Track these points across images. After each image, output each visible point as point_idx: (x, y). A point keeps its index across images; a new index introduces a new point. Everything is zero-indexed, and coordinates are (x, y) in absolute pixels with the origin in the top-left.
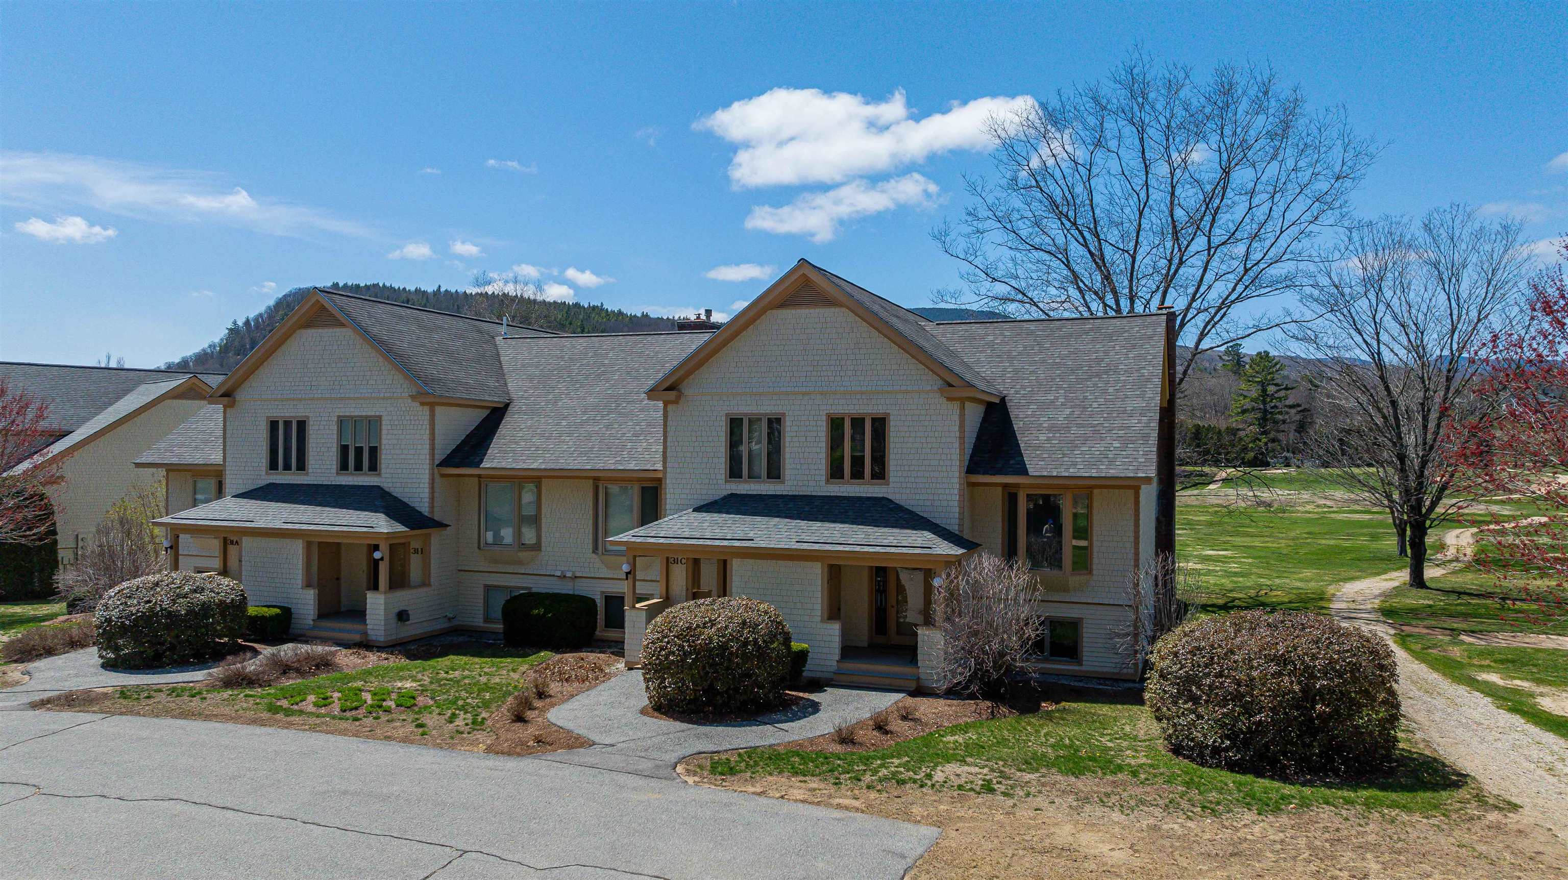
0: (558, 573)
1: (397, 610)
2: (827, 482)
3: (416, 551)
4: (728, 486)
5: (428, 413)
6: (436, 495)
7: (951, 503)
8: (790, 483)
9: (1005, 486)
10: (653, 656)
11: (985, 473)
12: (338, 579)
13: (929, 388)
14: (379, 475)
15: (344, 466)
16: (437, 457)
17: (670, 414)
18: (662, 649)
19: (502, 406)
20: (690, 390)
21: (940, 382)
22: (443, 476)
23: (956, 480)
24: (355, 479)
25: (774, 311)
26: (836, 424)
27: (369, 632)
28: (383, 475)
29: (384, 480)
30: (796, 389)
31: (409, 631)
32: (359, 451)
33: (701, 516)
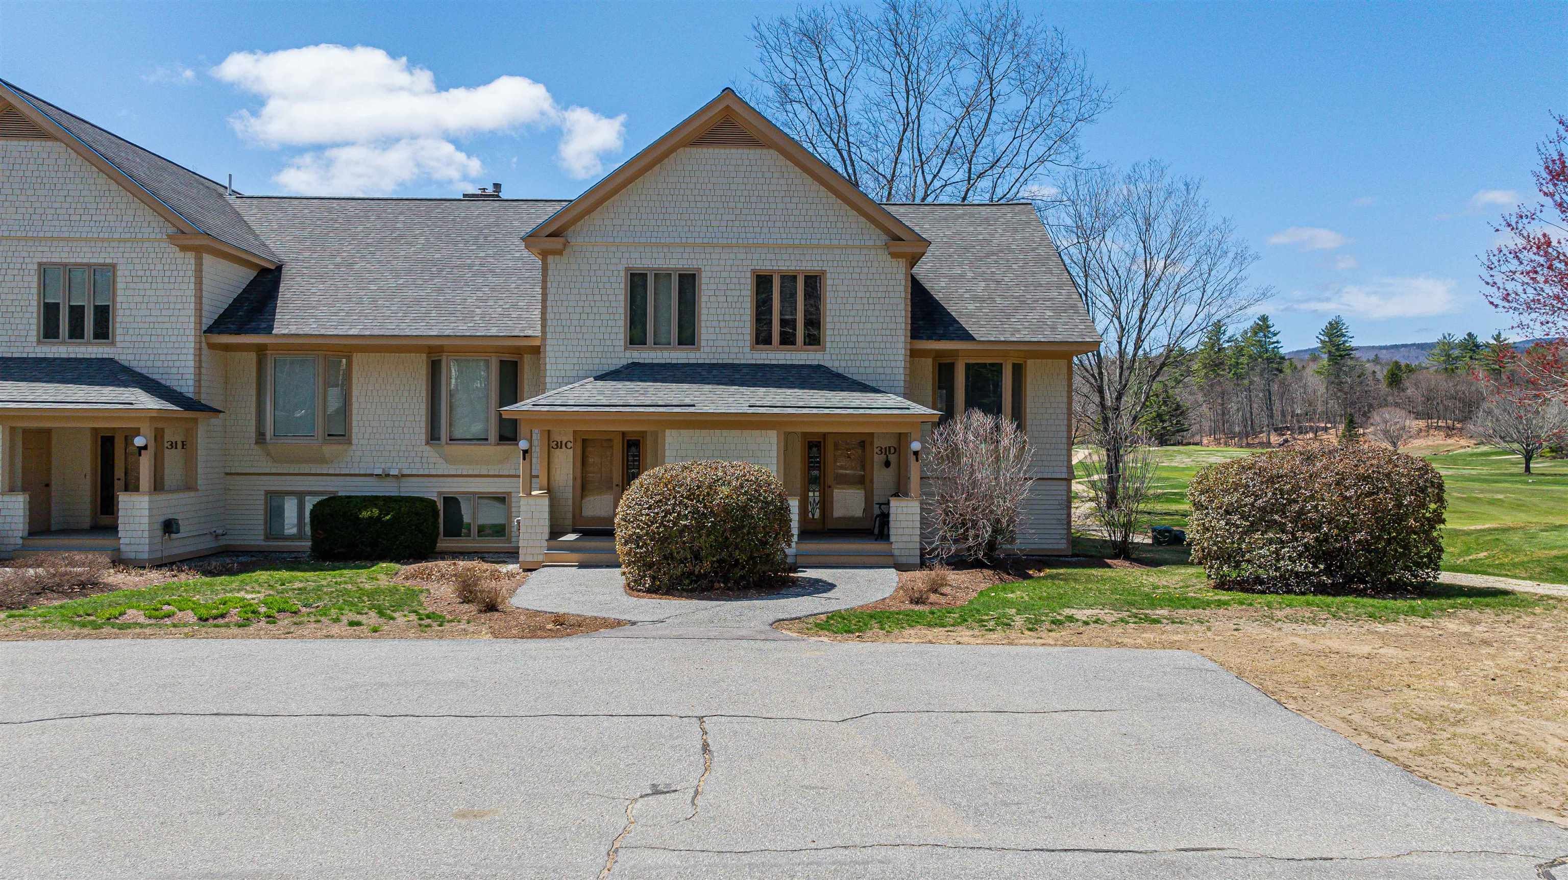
0: (380, 472)
1: (162, 519)
2: (752, 348)
3: (173, 445)
4: (628, 354)
5: (193, 261)
6: (203, 371)
7: (896, 371)
8: (707, 350)
9: (938, 354)
10: (653, 523)
11: (930, 338)
12: (47, 485)
13: (871, 243)
14: (113, 343)
15: (50, 331)
16: (204, 320)
17: (551, 266)
19: (273, 268)
20: (578, 238)
21: (884, 237)
22: (211, 346)
23: (901, 345)
24: (71, 349)
25: (688, 149)
26: (763, 282)
27: (123, 548)
28: (118, 344)
29: (120, 351)
30: (715, 241)
31: (179, 545)
32: (77, 313)
33: (610, 384)
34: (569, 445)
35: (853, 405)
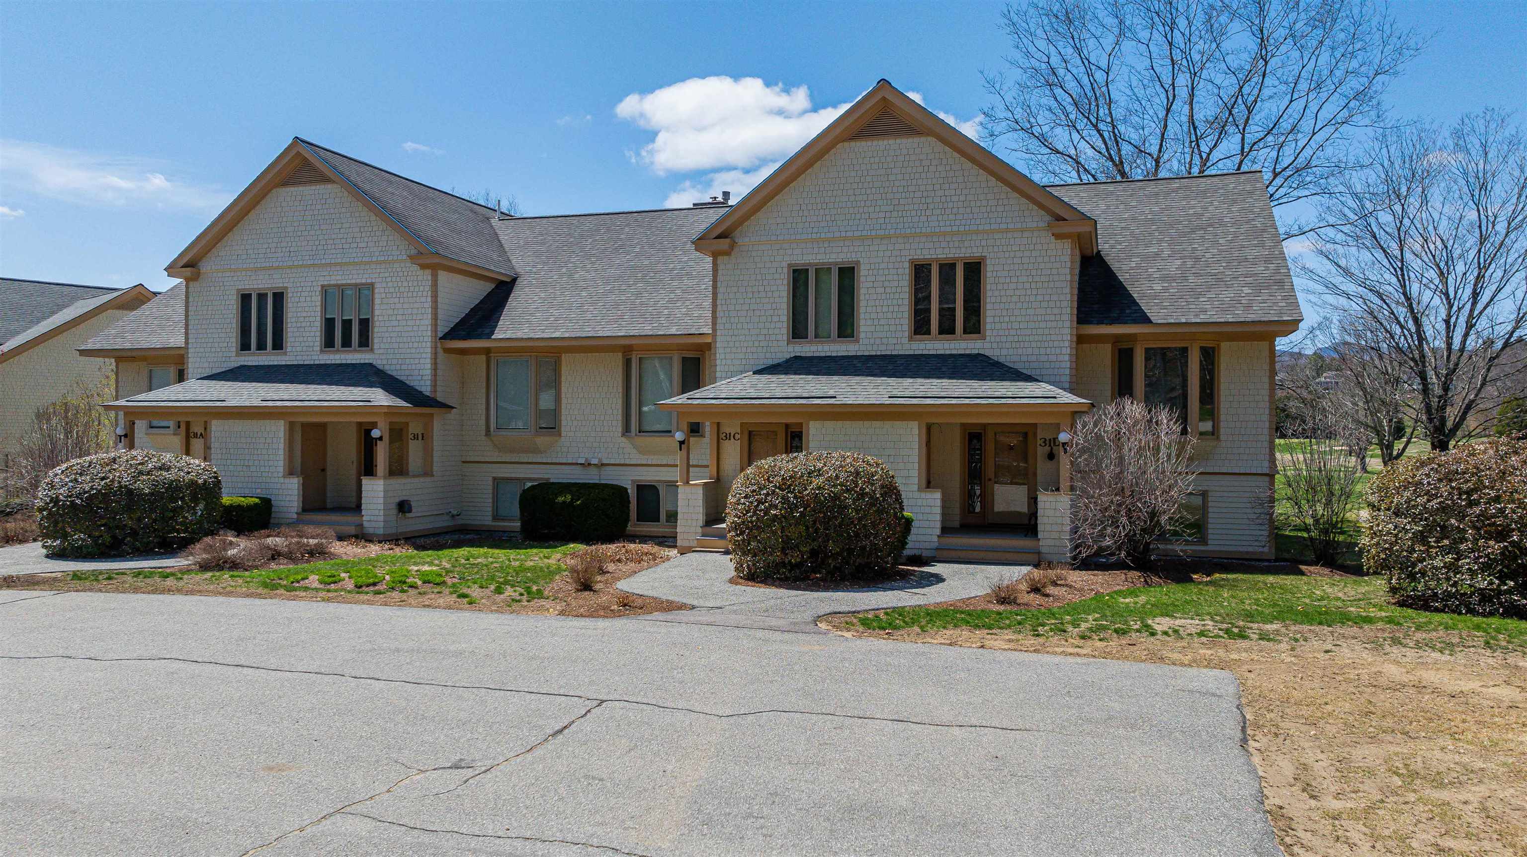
0: (582, 461)
1: (397, 500)
2: (911, 339)
3: (416, 437)
4: (790, 348)
5: (430, 278)
6: (439, 372)
7: (1061, 358)
8: (866, 341)
9: (1116, 339)
10: (748, 512)
11: (1100, 322)
12: (323, 470)
13: (1035, 225)
14: (372, 350)
15: (329, 343)
16: (439, 329)
17: (721, 267)
18: (760, 502)
19: (508, 280)
20: (746, 238)
21: (1048, 218)
22: (447, 351)
23: (1068, 331)
24: (343, 356)
25: (846, 144)
26: (920, 271)
27: (366, 524)
28: (376, 351)
29: (377, 356)
30: (873, 233)
31: (413, 524)
32: (347, 324)
33: (764, 378)
34: (737, 436)
35: (997, 394)
